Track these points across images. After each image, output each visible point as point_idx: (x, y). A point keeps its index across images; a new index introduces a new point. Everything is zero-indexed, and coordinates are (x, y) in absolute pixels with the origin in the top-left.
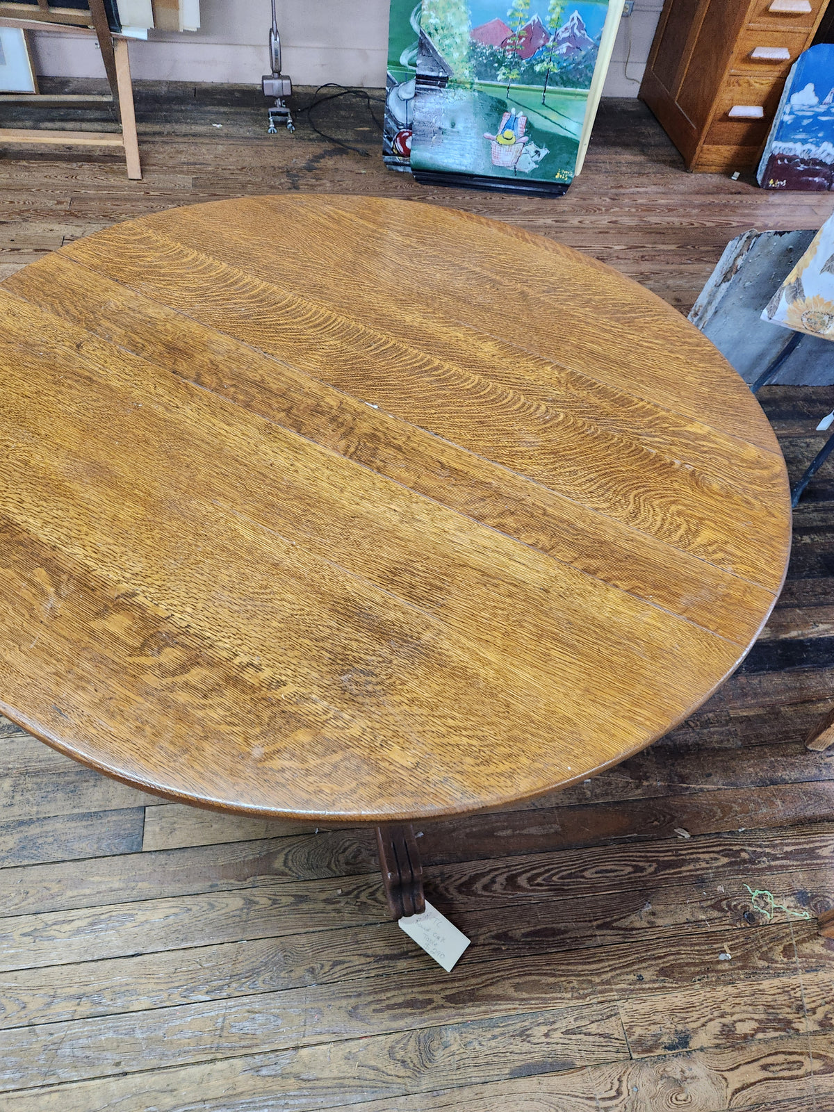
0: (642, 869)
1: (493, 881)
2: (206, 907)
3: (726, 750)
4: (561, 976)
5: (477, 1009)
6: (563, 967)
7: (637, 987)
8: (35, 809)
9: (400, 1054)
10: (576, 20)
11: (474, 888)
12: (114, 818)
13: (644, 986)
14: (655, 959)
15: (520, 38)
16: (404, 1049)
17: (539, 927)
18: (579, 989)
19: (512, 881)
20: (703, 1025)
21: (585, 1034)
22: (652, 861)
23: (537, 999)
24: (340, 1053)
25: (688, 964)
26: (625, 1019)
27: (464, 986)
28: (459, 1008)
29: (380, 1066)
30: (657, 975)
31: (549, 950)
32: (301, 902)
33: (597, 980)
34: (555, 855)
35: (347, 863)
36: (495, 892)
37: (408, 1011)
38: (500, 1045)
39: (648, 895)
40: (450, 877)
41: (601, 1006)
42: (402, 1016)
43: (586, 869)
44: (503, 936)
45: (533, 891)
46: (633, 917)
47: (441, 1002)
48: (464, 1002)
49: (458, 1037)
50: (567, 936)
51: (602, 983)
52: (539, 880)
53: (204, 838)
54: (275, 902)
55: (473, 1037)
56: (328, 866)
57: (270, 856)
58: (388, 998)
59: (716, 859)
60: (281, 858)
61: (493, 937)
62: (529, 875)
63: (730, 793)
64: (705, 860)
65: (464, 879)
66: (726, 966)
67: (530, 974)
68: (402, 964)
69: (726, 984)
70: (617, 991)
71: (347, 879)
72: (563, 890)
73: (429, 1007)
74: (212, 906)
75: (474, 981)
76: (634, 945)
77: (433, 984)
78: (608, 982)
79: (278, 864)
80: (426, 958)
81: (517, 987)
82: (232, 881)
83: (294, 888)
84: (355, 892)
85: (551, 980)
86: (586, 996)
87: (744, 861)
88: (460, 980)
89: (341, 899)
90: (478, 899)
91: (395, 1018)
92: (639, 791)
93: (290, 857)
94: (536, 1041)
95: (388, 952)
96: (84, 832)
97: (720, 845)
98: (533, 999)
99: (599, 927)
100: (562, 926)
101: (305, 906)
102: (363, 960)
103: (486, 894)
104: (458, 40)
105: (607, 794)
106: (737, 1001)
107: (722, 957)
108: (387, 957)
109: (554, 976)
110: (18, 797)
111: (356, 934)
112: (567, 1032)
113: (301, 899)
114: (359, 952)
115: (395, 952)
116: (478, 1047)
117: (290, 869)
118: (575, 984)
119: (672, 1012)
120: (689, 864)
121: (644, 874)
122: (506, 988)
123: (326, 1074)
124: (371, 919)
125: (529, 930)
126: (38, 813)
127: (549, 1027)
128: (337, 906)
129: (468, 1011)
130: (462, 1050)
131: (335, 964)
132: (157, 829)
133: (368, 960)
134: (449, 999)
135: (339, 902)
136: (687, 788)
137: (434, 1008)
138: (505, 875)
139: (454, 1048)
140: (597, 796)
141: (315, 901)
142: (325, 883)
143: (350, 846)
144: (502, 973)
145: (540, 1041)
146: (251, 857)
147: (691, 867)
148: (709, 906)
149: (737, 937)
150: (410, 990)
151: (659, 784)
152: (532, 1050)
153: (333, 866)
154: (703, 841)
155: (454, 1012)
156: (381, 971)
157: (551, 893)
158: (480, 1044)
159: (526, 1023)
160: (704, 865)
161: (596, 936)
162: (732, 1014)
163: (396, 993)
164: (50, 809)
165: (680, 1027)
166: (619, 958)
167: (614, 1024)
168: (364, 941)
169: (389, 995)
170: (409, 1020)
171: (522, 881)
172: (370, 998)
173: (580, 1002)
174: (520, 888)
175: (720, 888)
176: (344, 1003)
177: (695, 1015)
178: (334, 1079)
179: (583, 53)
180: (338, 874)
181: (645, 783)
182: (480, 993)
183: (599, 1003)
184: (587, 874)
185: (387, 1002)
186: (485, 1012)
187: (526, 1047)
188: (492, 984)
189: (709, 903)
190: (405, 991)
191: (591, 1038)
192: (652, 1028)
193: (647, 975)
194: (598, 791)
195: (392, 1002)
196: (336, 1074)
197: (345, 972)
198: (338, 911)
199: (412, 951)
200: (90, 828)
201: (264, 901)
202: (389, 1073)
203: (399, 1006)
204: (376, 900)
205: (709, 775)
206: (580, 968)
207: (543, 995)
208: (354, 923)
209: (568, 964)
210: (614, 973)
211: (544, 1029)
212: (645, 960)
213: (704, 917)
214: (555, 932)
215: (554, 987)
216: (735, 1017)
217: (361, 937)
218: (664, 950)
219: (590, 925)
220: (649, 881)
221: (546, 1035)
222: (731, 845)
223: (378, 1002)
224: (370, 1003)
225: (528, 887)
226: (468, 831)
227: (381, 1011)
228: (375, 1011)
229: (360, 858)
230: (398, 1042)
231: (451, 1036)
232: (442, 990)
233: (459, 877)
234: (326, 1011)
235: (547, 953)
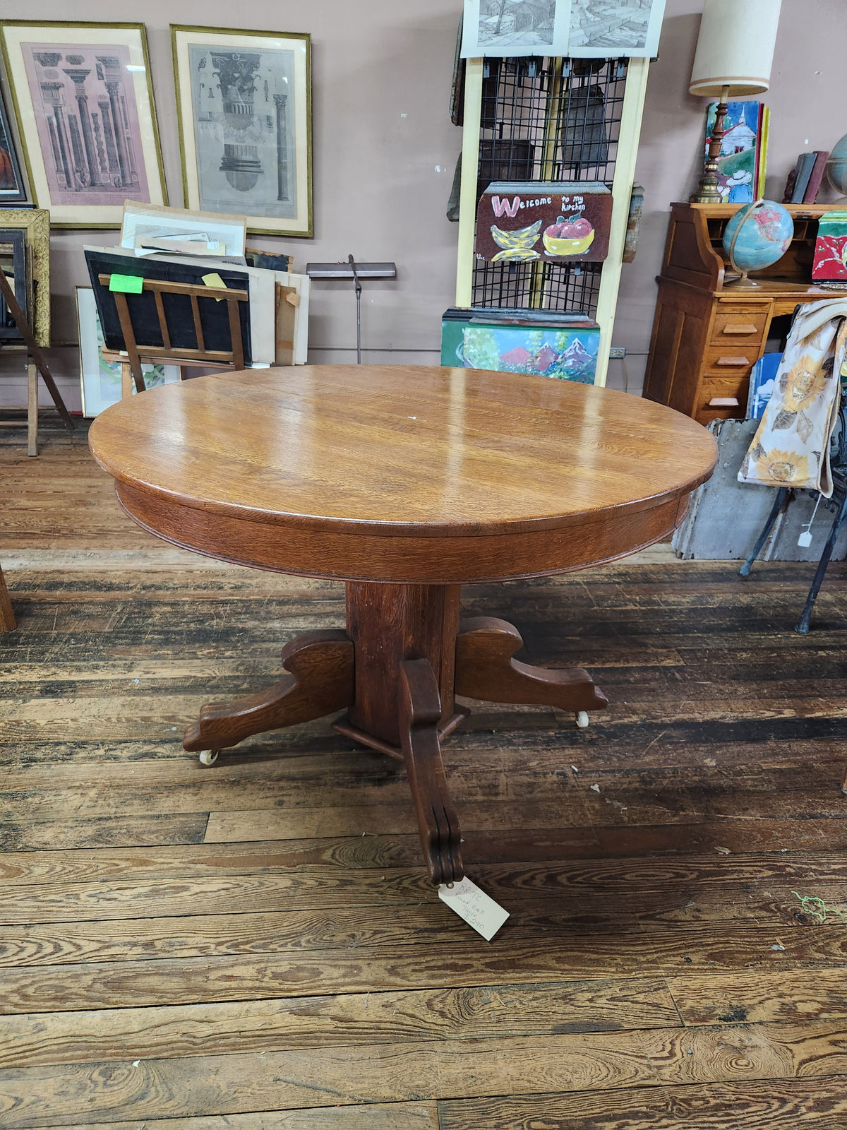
0: (683, 876)
1: (533, 878)
2: (256, 884)
3: (761, 792)
4: (604, 953)
5: (518, 975)
6: (606, 947)
7: (685, 967)
8: (114, 810)
9: (438, 1006)
10: (577, 344)
11: (514, 882)
12: (181, 819)
13: (692, 967)
14: (703, 946)
15: (537, 357)
16: (442, 1001)
17: (579, 915)
18: (623, 965)
19: (551, 879)
20: (760, 1003)
21: (632, 1002)
22: (693, 870)
23: (580, 970)
24: (378, 1002)
25: (738, 952)
26: (674, 992)
27: (504, 956)
28: (498, 973)
29: (417, 1014)
30: (706, 959)
31: (590, 933)
32: (346, 885)
33: (642, 959)
34: (596, 861)
35: (391, 858)
36: (535, 886)
37: (448, 972)
38: (543, 1005)
39: (692, 896)
40: (491, 873)
41: (647, 981)
42: (441, 977)
43: (627, 873)
44: (545, 920)
45: (573, 887)
46: (677, 912)
47: (481, 967)
48: (504, 968)
49: (498, 997)
50: (608, 923)
51: (648, 962)
52: (579, 879)
53: (261, 836)
54: (321, 883)
55: (514, 997)
56: (373, 860)
57: (319, 851)
58: (426, 962)
59: (760, 871)
60: (330, 852)
61: (533, 920)
62: (568, 875)
63: (769, 822)
64: (748, 872)
65: (505, 875)
66: (781, 956)
67: (572, 951)
68: (441, 936)
69: (781, 970)
70: (664, 969)
71: (392, 870)
72: (604, 887)
73: (469, 970)
74: (261, 884)
75: (513, 953)
76: (680, 933)
77: (472, 952)
78: (654, 961)
79: (327, 856)
80: (466, 927)
81: (558, 960)
82: (283, 867)
83: (340, 874)
84: (398, 880)
85: (594, 956)
86: (631, 971)
87: (791, 874)
88: (500, 951)
89: (385, 884)
90: (518, 890)
91: (434, 977)
92: (676, 819)
93: (337, 852)
94: (580, 1004)
95: (428, 926)
96: (153, 828)
97: (763, 861)
98: (576, 970)
99: (641, 918)
100: (603, 915)
101: (349, 888)
102: (404, 931)
103: (525, 887)
104: (491, 362)
105: (645, 820)
106: (796, 984)
107: (775, 947)
108: (426, 930)
109: (597, 953)
110: (101, 802)
111: (398, 911)
112: (612, 999)
113: (344, 883)
114: (400, 925)
115: (436, 927)
117: (337, 861)
118: (619, 961)
119: (724, 990)
120: (732, 873)
121: (686, 879)
122: (548, 960)
123: (364, 1017)
124: (412, 900)
125: (570, 916)
126: (115, 813)
127: (593, 994)
128: (381, 889)
129: (508, 976)
130: (502, 1007)
131: (376, 933)
132: (219, 828)
133: (409, 931)
134: (488, 965)
135: (382, 886)
136: (725, 818)
137: (475, 972)
138: (545, 874)
139: (494, 1005)
140: (634, 821)
141: (359, 884)
142: (370, 872)
143: (395, 846)
144: (542, 948)
145: (583, 1005)
146: (302, 851)
147: (735, 876)
148: (757, 908)
149: (790, 933)
150: (450, 957)
151: (696, 814)
152: (576, 1011)
153: (378, 861)
154: (744, 857)
155: (494, 976)
156: (422, 940)
157: (592, 890)
158: (521, 1003)
159: (570, 990)
160: (748, 875)
161: (639, 924)
162: (791, 996)
163: (436, 958)
164: (128, 810)
165: (734, 1003)
166: (664, 943)
167: (663, 995)
168: (405, 917)
169: (428, 959)
170: (448, 980)
171: (562, 879)
172: (410, 960)
173: (625, 976)
174: (560, 884)
175: (766, 894)
176: (383, 962)
177: (750, 994)
178: (372, 1022)
179: (585, 365)
180: (382, 865)
181: (681, 813)
182: (521, 962)
183: (645, 977)
184: (627, 877)
185: (426, 965)
186: (526, 978)
187: (569, 1008)
188: (533, 956)
189: (756, 905)
190: (444, 957)
191: (638, 1006)
192: (704, 1001)
193: (695, 958)
194: (635, 817)
195: (432, 964)
196: (372, 1018)
197: (385, 939)
198: (382, 893)
199: (452, 927)
200: (160, 825)
201: (311, 883)
202: (428, 1020)
203: (439, 968)
204: (418, 887)
205: (747, 809)
206: (623, 948)
207: (587, 968)
208: (396, 903)
209: (612, 945)
210: (659, 955)
211: (589, 995)
212: (692, 946)
213: (752, 916)
214: (596, 920)
215: (597, 962)
216: (795, 998)
217: (402, 913)
218: (712, 939)
219: (632, 916)
220: (692, 885)
221: (591, 1000)
222: (774, 861)
223: (416, 964)
224: (409, 964)
225: (568, 884)
226: (507, 840)
227: (420, 971)
228: (414, 970)
229: (404, 855)
230: (437, 997)
231: (491, 995)
232: (481, 958)
233: (499, 873)
234: (365, 968)
235: (589, 935)
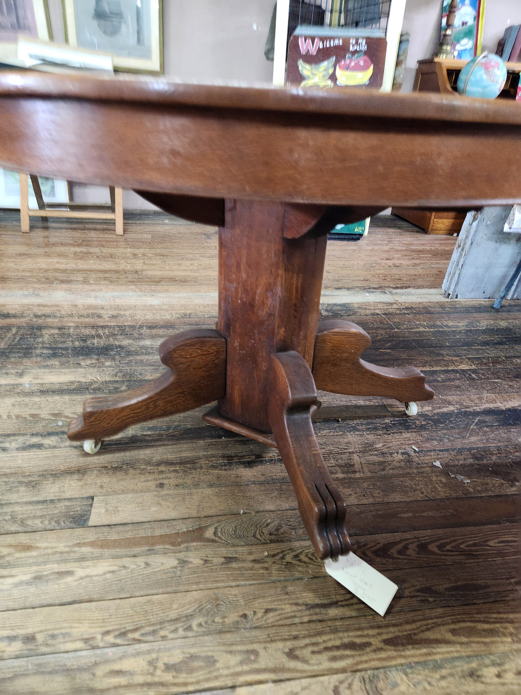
1: (406, 548)
2: (143, 565)
4: (494, 623)
5: (418, 652)
6: (495, 616)
11: (390, 553)
12: (66, 504)
16: (349, 688)
17: (459, 584)
18: (517, 634)
19: (423, 548)
23: (478, 642)
24: (282, 692)
27: (399, 631)
28: (399, 650)
31: (477, 601)
32: (231, 562)
34: (457, 530)
35: (271, 534)
36: (409, 555)
37: (348, 652)
38: (452, 686)
42: (342, 658)
43: (489, 540)
44: (427, 590)
45: (445, 555)
47: (382, 645)
48: (403, 645)
49: (405, 678)
50: (488, 590)
52: (448, 547)
53: (144, 517)
54: (206, 562)
55: (421, 677)
56: (254, 536)
57: (202, 529)
58: (324, 641)
60: (211, 530)
61: (418, 591)
62: (437, 543)
65: (379, 546)
67: (464, 621)
68: (333, 612)
71: (273, 545)
72: (473, 555)
73: (368, 649)
74: (147, 564)
75: (408, 627)
77: (368, 629)
79: (209, 533)
80: (355, 600)
81: (454, 632)
82: (168, 547)
83: (224, 551)
84: (281, 555)
85: (486, 626)
89: (268, 560)
90: (395, 561)
91: (334, 659)
92: (514, 489)
93: (219, 530)
94: (489, 681)
95: (317, 601)
96: (39, 513)
98: (474, 643)
100: (481, 582)
101: (234, 565)
102: (295, 608)
103: (401, 557)
105: (488, 490)
108: (317, 606)
109: (488, 623)
111: (285, 587)
113: (229, 560)
114: (290, 602)
115: (326, 602)
116: (428, 687)
117: (220, 538)
122: (443, 632)
124: (297, 575)
125: (451, 585)
127: (499, 669)
128: (266, 565)
129: (408, 653)
130: (412, 690)
131: (267, 611)
132: (103, 511)
133: (300, 608)
134: (387, 642)
135: (266, 562)
137: (374, 651)
138: (416, 544)
139: (403, 688)
140: (480, 492)
141: (244, 561)
142: (254, 549)
143: (272, 522)
144: (435, 620)
146: (185, 530)
150: (346, 635)
153: (259, 537)
155: (395, 654)
156: (314, 618)
157: (463, 557)
158: (429, 683)
159: (474, 665)
161: (517, 590)
163: (332, 636)
164: (13, 497)
168: (293, 593)
169: (325, 638)
170: (350, 661)
171: (433, 547)
172: (307, 641)
174: (433, 553)
176: (280, 645)
180: (263, 541)
181: (517, 484)
182: (418, 637)
184: (491, 543)
185: (324, 645)
188: (428, 629)
190: (341, 635)
194: (479, 488)
195: (330, 644)
197: (278, 618)
198: (267, 569)
199: (342, 601)
200: (45, 510)
201: (197, 561)
203: (338, 648)
204: (300, 561)
208: (282, 579)
209: (499, 613)
211: (494, 670)
214: (476, 587)
215: (492, 633)
217: (290, 589)
219: (508, 582)
221: (499, 676)
223: (314, 644)
224: (306, 645)
225: (440, 552)
226: (374, 513)
227: (319, 652)
228: (313, 652)
229: (282, 530)
230: (341, 682)
231: (396, 676)
232: (378, 634)
233: (374, 544)
234: (262, 653)
235: (475, 604)
